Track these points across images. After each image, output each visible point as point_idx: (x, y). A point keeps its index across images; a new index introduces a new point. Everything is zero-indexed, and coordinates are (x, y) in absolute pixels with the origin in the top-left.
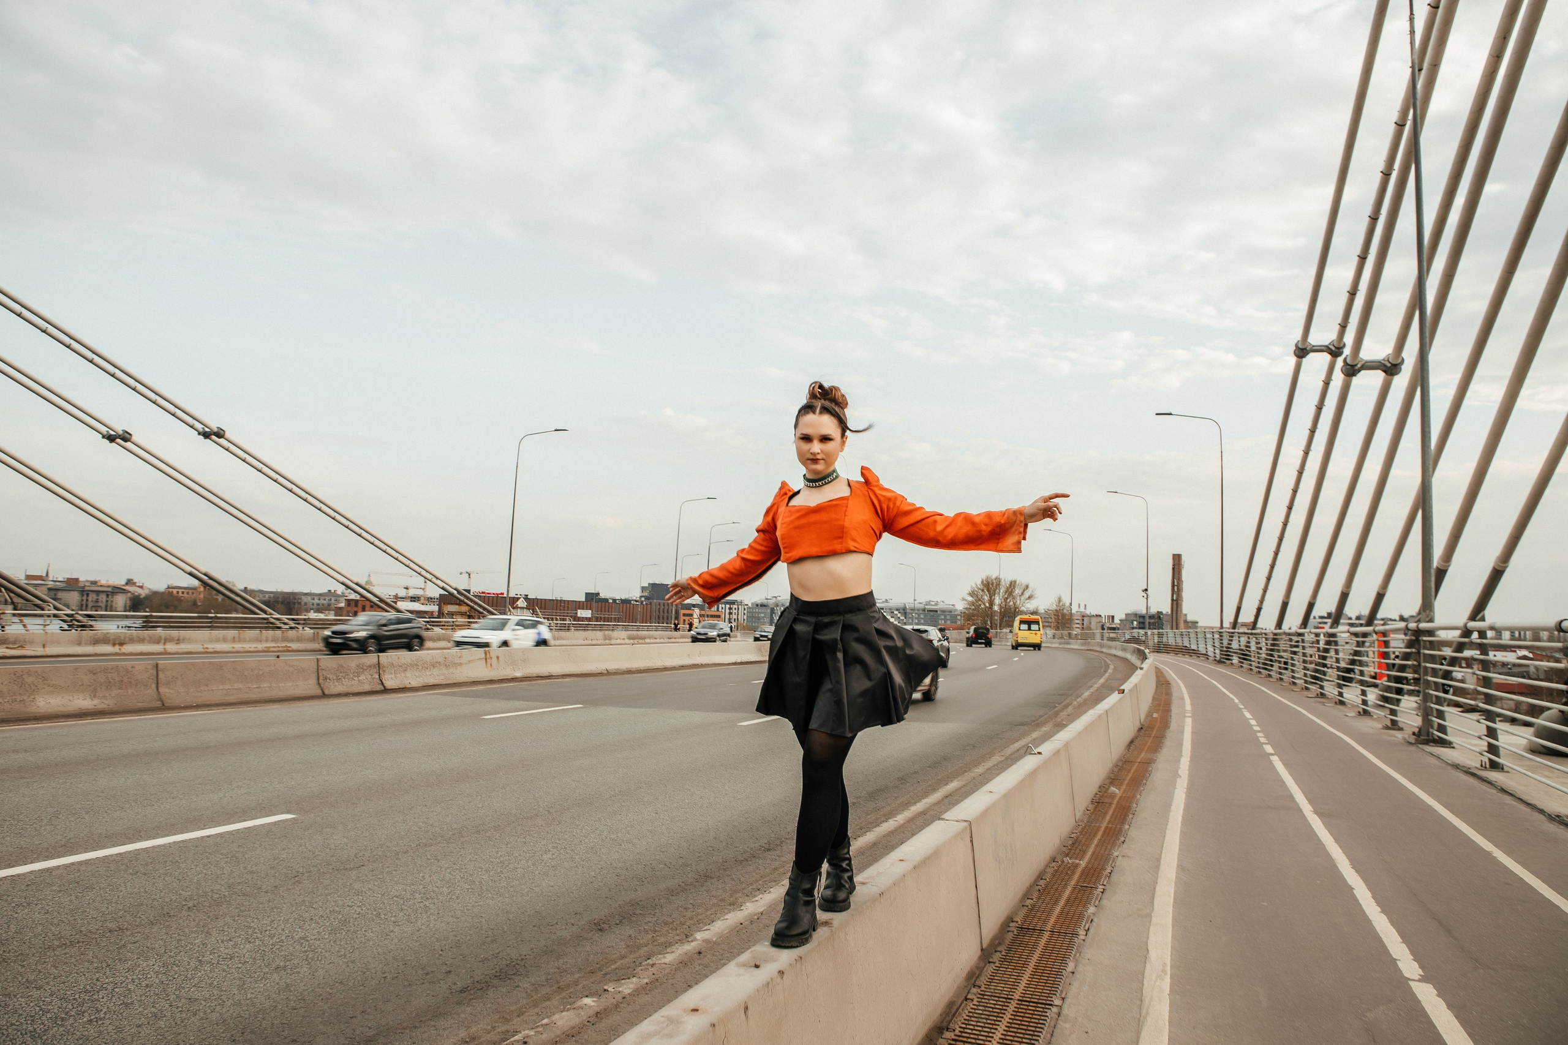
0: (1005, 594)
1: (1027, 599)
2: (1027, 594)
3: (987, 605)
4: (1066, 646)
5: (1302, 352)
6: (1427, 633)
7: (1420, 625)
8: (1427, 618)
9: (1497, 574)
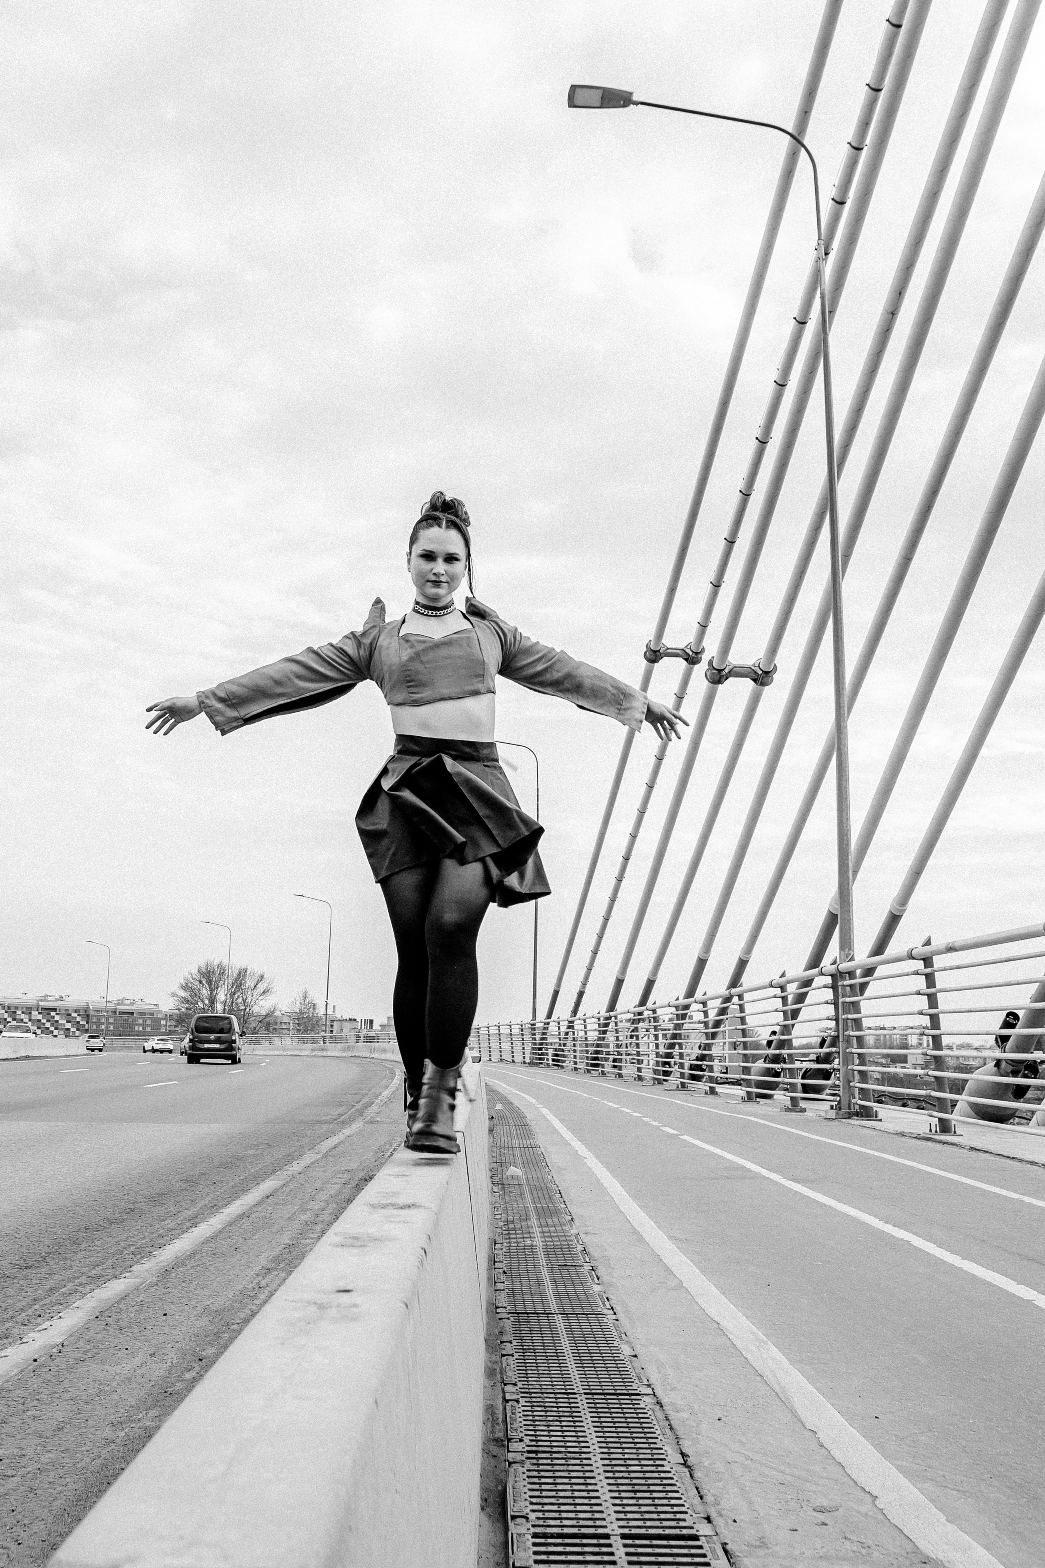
0: (232, 987)
1: (261, 995)
2: (262, 986)
3: (207, 1002)
4: (322, 1053)
5: (654, 656)
6: (847, 975)
7: (840, 966)
8: (847, 958)
9: (893, 920)
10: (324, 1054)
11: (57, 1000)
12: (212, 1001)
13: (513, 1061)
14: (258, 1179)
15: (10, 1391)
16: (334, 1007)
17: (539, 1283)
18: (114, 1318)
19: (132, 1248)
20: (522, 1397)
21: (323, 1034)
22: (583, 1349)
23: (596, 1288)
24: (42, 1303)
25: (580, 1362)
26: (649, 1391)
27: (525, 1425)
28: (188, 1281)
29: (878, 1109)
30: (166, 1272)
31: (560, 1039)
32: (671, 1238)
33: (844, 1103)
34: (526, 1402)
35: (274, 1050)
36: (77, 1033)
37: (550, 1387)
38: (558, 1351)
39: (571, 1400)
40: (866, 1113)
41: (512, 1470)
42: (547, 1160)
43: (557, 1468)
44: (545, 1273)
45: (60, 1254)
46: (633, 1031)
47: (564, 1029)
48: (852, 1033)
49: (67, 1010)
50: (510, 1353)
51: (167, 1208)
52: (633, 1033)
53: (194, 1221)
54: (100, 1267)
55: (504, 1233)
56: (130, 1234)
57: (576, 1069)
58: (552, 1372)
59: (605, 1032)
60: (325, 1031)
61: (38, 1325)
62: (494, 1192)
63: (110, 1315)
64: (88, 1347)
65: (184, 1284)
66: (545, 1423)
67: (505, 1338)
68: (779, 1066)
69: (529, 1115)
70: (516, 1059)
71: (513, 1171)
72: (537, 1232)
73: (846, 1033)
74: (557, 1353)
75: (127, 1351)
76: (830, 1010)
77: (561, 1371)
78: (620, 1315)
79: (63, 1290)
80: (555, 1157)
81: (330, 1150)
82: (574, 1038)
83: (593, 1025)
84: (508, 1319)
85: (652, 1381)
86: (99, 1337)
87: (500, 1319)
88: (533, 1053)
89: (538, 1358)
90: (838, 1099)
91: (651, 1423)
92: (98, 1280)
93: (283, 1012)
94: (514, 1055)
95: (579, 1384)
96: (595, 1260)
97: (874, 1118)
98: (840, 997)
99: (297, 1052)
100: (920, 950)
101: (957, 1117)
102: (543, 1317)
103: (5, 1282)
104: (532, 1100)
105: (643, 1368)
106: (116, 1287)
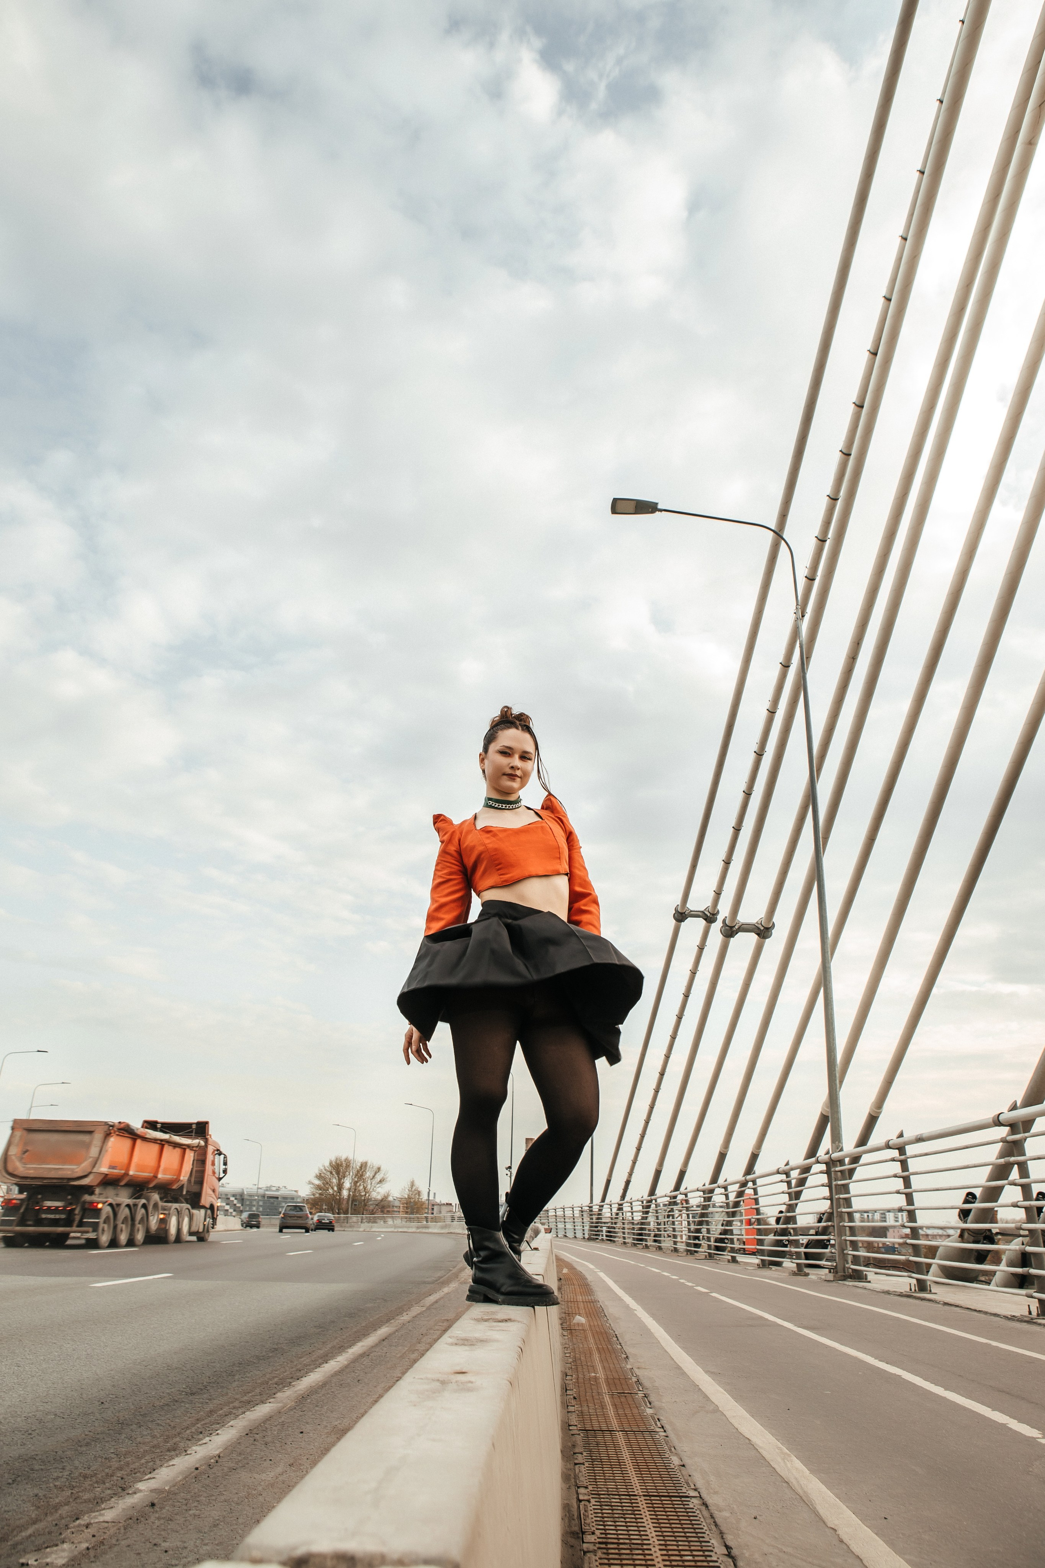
0: (356, 1177)
1: (378, 1183)
2: (379, 1177)
3: (336, 1189)
4: (424, 1230)
5: (680, 917)
6: (838, 1163)
7: (832, 1156)
8: (838, 1149)
9: (872, 1120)
10: (427, 1231)
12: (340, 1187)
13: (575, 1237)
14: (375, 1327)
15: (175, 1494)
16: (435, 1194)
17: (603, 1407)
19: (276, 1380)
20: (592, 1498)
21: (425, 1215)
22: (640, 1459)
23: (649, 1411)
24: (203, 1422)
25: (639, 1470)
26: (695, 1494)
27: (596, 1521)
28: (320, 1406)
29: (867, 1273)
30: (302, 1399)
31: (612, 1219)
32: (706, 1372)
33: (840, 1268)
34: (596, 1502)
35: (387, 1227)
36: (232, 1213)
37: (614, 1490)
38: (621, 1461)
39: (633, 1501)
40: (858, 1276)
41: (586, 1558)
42: (605, 1311)
43: (624, 1557)
44: (607, 1399)
45: (218, 1383)
46: (669, 1212)
47: (615, 1210)
48: (844, 1210)
50: (582, 1462)
51: (303, 1348)
52: (670, 1213)
53: (326, 1359)
54: (250, 1394)
55: (573, 1367)
56: (274, 1368)
57: (625, 1243)
58: (616, 1478)
59: (647, 1213)
60: (427, 1213)
61: (200, 1440)
62: (564, 1336)
63: (257, 1432)
64: (240, 1458)
65: (317, 1408)
66: (612, 1519)
67: (577, 1450)
68: (786, 1238)
69: (589, 1278)
70: (577, 1235)
71: (580, 1319)
72: (599, 1367)
73: (839, 1210)
74: (619, 1462)
75: (271, 1462)
76: (826, 1192)
77: (623, 1477)
78: (670, 1432)
79: (220, 1412)
80: (611, 1309)
81: (432, 1305)
82: (623, 1218)
83: (638, 1207)
84: (579, 1434)
85: (699, 1485)
86: (249, 1450)
87: (572, 1435)
88: (591, 1231)
89: (604, 1466)
90: (835, 1264)
91: (699, 1520)
92: (250, 1404)
93: (395, 1197)
94: (575, 1233)
95: (639, 1488)
96: (647, 1389)
97: (864, 1280)
98: (833, 1181)
99: (405, 1230)
100: (895, 1141)
101: (929, 1278)
102: (607, 1434)
103: (174, 1405)
104: (591, 1266)
105: (690, 1476)
106: (263, 1410)
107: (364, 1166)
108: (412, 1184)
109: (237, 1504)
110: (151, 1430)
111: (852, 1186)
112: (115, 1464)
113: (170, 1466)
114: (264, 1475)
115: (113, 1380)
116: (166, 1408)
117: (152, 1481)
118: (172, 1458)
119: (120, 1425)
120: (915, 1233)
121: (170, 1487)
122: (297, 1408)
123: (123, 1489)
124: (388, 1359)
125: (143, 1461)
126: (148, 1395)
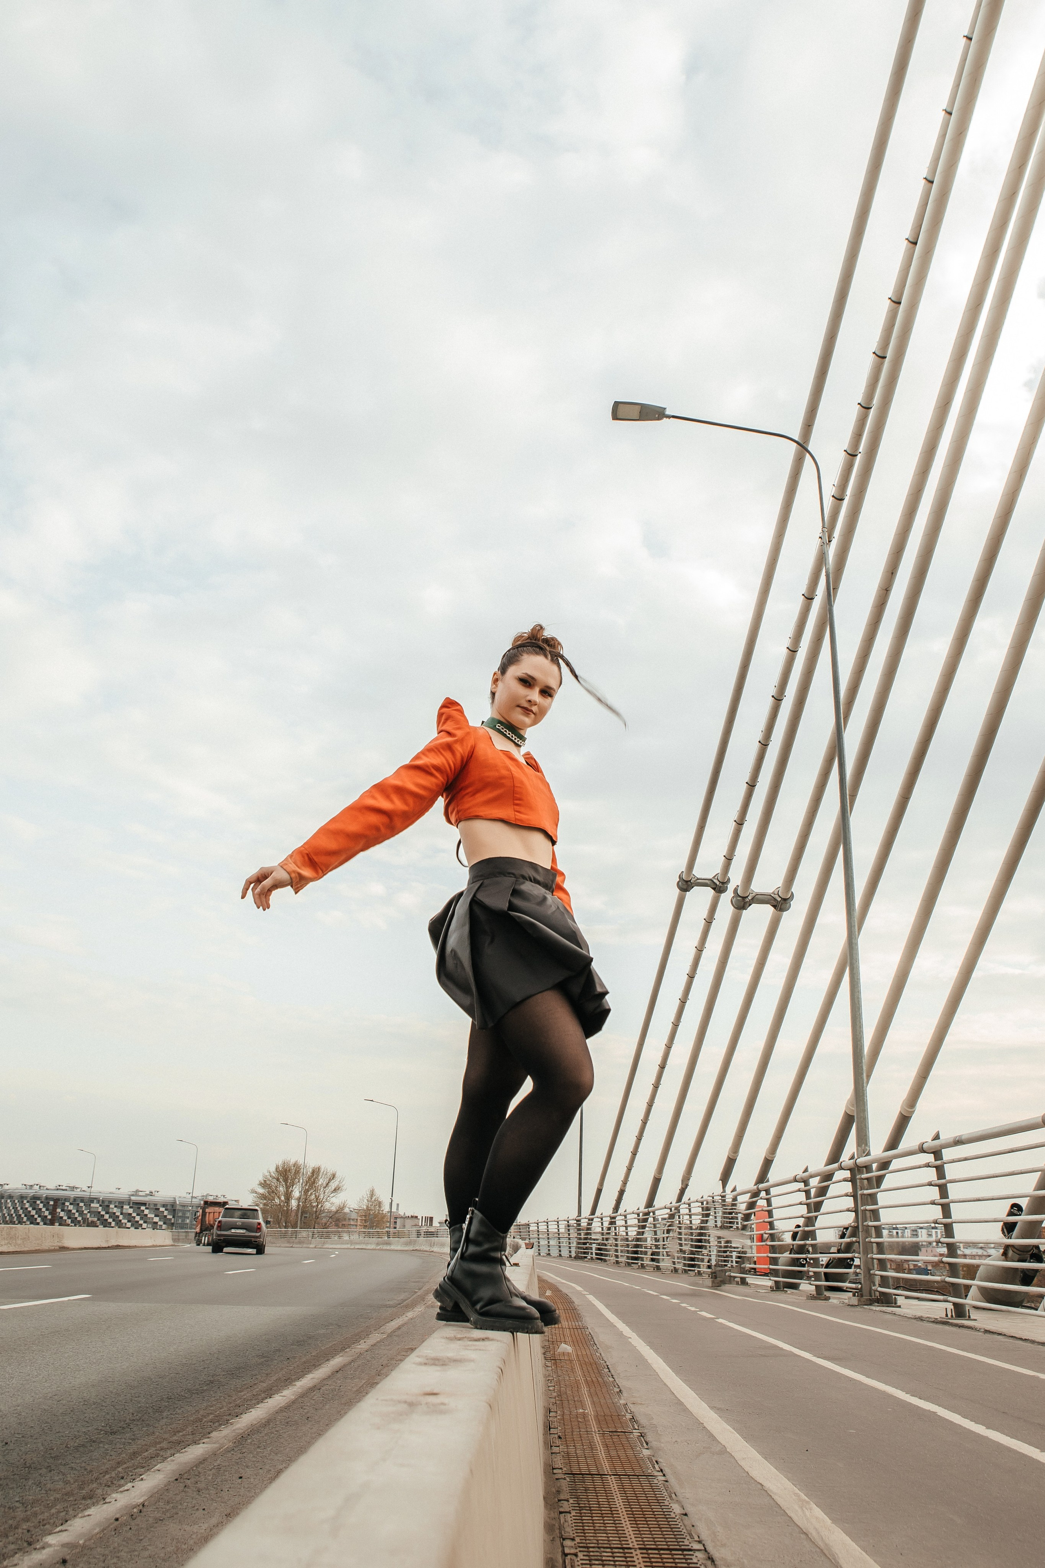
0: (307, 1185)
1: (332, 1192)
2: (333, 1185)
3: (283, 1198)
4: (385, 1247)
5: (686, 885)
6: (865, 1169)
7: (857, 1161)
8: (864, 1153)
9: (903, 1122)
10: (388, 1248)
11: (147, 1195)
12: (288, 1196)
13: (560, 1255)
14: (327, 1356)
15: (91, 1549)
16: (398, 1205)
17: (592, 1447)
18: (193, 1480)
19: (211, 1417)
21: (387, 1229)
22: (636, 1507)
23: (646, 1452)
24: (125, 1466)
25: (634, 1521)
26: (700, 1547)
28: (263, 1447)
29: (899, 1296)
30: (242, 1439)
31: (602, 1234)
32: (712, 1408)
33: (865, 1291)
34: (584, 1555)
35: (342, 1244)
36: (164, 1226)
37: (606, 1542)
38: (613, 1509)
39: (627, 1555)
40: (886, 1300)
42: (594, 1338)
44: (597, 1438)
45: (143, 1421)
46: (669, 1226)
47: (606, 1224)
48: (871, 1224)
49: (155, 1205)
50: (568, 1511)
51: (243, 1381)
52: (670, 1228)
53: (269, 1393)
54: (181, 1434)
55: (558, 1402)
56: (209, 1404)
57: (617, 1262)
58: (608, 1528)
59: (644, 1227)
60: (389, 1227)
61: (120, 1486)
62: (547, 1366)
63: (189, 1477)
64: (168, 1507)
65: (259, 1450)
67: (562, 1497)
68: (804, 1256)
69: (577, 1301)
70: (563, 1253)
71: (565, 1348)
72: (588, 1402)
73: (865, 1223)
74: (611, 1511)
75: (204, 1512)
76: (850, 1202)
77: (616, 1527)
78: (670, 1477)
79: (146, 1454)
80: (602, 1337)
81: (394, 1331)
82: (616, 1233)
83: (633, 1221)
84: (565, 1479)
85: (703, 1537)
86: (178, 1498)
87: (557, 1479)
88: (579, 1248)
89: (594, 1515)
90: (860, 1286)
92: (180, 1445)
93: (352, 1209)
94: (560, 1251)
95: (634, 1540)
96: (643, 1427)
97: (893, 1305)
98: (858, 1190)
99: (364, 1247)
100: (930, 1144)
101: (968, 1301)
102: (597, 1478)
103: (91, 1446)
104: (579, 1288)
105: (693, 1526)
106: (195, 1452)
107: (316, 1172)
108: (372, 1194)
109: (164, 1560)
110: (64, 1474)
111: (879, 1196)
112: (20, 1514)
113: (85, 1516)
114: (196, 1526)
115: (19, 1417)
116: (81, 1449)
117: (65, 1534)
118: (87, 1507)
119: (27, 1469)
120: (952, 1249)
121: (85, 1541)
122: (236, 1449)
123: (30, 1544)
124: (342, 1393)
125: (53, 1511)
126: (60, 1434)
